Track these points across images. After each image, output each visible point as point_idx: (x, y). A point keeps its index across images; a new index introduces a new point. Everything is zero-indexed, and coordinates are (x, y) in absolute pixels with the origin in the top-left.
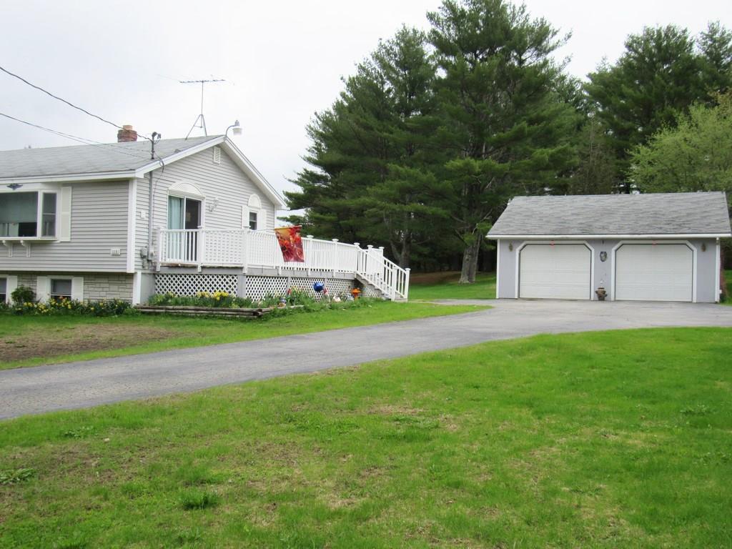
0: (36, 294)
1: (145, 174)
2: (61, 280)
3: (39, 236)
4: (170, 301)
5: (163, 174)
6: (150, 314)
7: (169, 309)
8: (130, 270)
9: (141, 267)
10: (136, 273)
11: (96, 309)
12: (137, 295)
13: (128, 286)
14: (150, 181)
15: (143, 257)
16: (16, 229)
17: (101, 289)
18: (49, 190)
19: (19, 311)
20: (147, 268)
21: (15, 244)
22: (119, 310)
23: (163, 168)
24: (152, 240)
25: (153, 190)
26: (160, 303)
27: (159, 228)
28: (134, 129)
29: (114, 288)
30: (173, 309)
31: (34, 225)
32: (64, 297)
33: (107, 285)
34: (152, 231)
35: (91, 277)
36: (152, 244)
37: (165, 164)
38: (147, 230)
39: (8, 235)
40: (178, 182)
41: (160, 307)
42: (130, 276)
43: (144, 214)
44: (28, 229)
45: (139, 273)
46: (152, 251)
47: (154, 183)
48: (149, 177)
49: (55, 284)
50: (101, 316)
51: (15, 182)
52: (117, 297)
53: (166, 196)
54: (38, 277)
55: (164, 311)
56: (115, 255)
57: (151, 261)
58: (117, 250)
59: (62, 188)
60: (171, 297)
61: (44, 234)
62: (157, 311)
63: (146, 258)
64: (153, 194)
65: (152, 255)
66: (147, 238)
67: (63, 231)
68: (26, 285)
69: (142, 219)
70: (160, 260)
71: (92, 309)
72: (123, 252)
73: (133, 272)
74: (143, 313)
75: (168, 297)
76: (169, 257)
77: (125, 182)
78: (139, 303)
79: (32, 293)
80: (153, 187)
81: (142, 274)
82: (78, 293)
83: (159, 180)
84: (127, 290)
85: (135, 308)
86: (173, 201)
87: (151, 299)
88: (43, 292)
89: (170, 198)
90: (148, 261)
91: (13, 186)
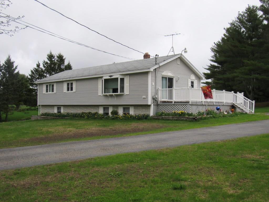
0: (118, 112)
1: (153, 70)
2: (126, 108)
3: (119, 93)
4: (163, 114)
5: (160, 69)
6: (156, 119)
7: (163, 117)
8: (149, 103)
9: (153, 103)
10: (151, 105)
11: (138, 118)
12: (152, 113)
13: (149, 109)
14: (155, 72)
15: (153, 99)
16: (111, 90)
17: (139, 111)
18: (122, 77)
19: (113, 118)
20: (155, 103)
21: (111, 96)
22: (146, 118)
23: (160, 67)
24: (157, 93)
25: (156, 75)
26: (160, 115)
27: (159, 89)
28: (149, 54)
29: (144, 110)
30: (164, 117)
31: (117, 89)
32: (127, 113)
33: (141, 109)
34: (156, 90)
35: (136, 106)
36: (157, 94)
37: (160, 65)
38: (154, 91)
39: (109, 93)
40: (165, 72)
41: (160, 116)
42: (149, 106)
43: (153, 84)
44: (115, 90)
45: (152, 105)
46: (156, 96)
47: (157, 72)
48: (155, 70)
49: (124, 109)
50: (140, 120)
51: (111, 75)
52: (145, 113)
53: (161, 77)
54: (119, 107)
55: (161, 118)
56: (144, 98)
57: (156, 100)
58: (145, 96)
59: (126, 76)
60: (164, 113)
61: (120, 92)
62: (159, 118)
63: (155, 99)
64: (156, 76)
65: (157, 98)
66: (155, 92)
67: (126, 91)
68: (115, 110)
69: (153, 85)
70: (159, 100)
71: (137, 117)
72: (147, 97)
73: (150, 104)
74: (154, 119)
75: (162, 113)
76: (162, 99)
77: (147, 73)
78: (152, 115)
79: (117, 112)
80: (156, 74)
81: (153, 105)
82: (132, 112)
83: (159, 72)
84: (148, 111)
85: (151, 117)
86: (163, 79)
87: (157, 114)
88: (121, 112)
89: (162, 77)
90: (155, 100)
91: (111, 76)
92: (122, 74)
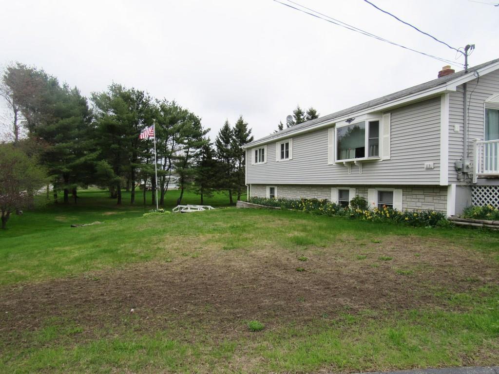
0: (367, 203)
1: (457, 87)
2: (385, 192)
3: (366, 157)
4: (488, 214)
5: (478, 87)
6: (465, 227)
7: (487, 224)
8: (443, 182)
9: (456, 180)
10: (449, 186)
11: (410, 219)
12: (450, 207)
13: (442, 198)
14: (464, 94)
15: (458, 170)
16: (353, 153)
17: (417, 200)
18: (373, 119)
19: (352, 216)
20: (462, 180)
21: (351, 164)
22: (434, 221)
23: (478, 79)
24: (468, 152)
25: (468, 104)
26: (477, 217)
27: (476, 141)
28: (452, 68)
29: (430, 199)
30: (493, 224)
31: (363, 149)
32: (387, 206)
33: (423, 197)
34: (467, 144)
35: (408, 189)
36: (468, 156)
37: (481, 74)
38: (462, 147)
39: (349, 158)
40: (495, 95)
41: (477, 220)
42: (445, 189)
43: (458, 128)
44: (360, 152)
45: (454, 186)
46: (467, 163)
47: (468, 96)
48: (462, 91)
49: (381, 195)
50: (415, 226)
51: (350, 117)
52: (432, 208)
53: (482, 109)
55: (481, 225)
56: (429, 169)
57: (466, 173)
58: (431, 164)
59: (384, 116)
60: (490, 211)
61: (369, 156)
62: (473, 224)
63: (461, 172)
64: (467, 107)
65: (468, 167)
66: (462, 151)
67: (384, 153)
68: (361, 195)
69: (456, 133)
70: (477, 172)
71: (407, 219)
72: (436, 165)
73: (447, 185)
74: (458, 225)
75: (486, 210)
76: (487, 169)
77: (436, 99)
78: (454, 214)
79: (365, 201)
80: (468, 100)
81: (457, 186)
82: (399, 203)
83: (473, 93)
84: (441, 202)
85: (449, 220)
86: (490, 115)
87: (467, 211)
88: (373, 200)
89: (489, 111)
90: (464, 173)
91: (349, 121)
92: (372, 111)
